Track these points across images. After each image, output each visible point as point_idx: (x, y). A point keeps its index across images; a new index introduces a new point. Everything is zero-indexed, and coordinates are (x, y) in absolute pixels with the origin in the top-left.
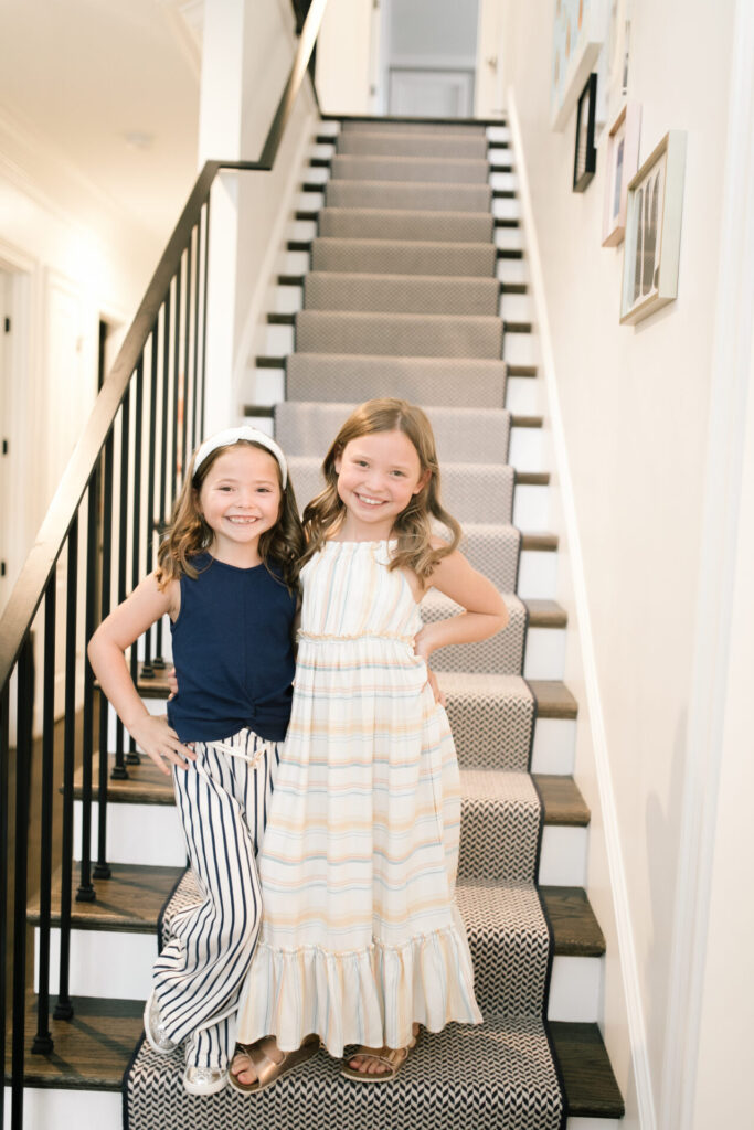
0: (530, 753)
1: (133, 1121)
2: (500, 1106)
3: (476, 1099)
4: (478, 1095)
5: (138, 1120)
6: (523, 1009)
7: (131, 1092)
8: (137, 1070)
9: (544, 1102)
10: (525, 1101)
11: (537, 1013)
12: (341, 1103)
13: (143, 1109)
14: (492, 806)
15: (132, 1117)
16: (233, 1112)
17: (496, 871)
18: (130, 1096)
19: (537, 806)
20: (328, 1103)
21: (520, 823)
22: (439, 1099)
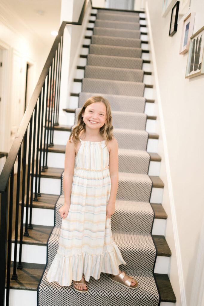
0: (150, 197)
2: (142, 299)
3: (135, 296)
4: (136, 295)
5: (41, 299)
6: (147, 270)
8: (41, 286)
9: (154, 298)
10: (149, 297)
11: (151, 271)
12: (98, 296)
13: (43, 296)
14: (140, 213)
15: (40, 298)
17: (140, 230)
18: (39, 293)
19: (153, 213)
21: (148, 218)
22: (125, 296)
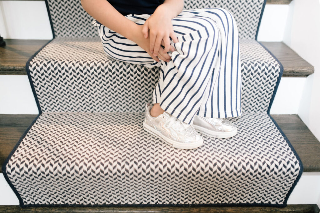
1: (38, 89)
5: (40, 88)
7: (32, 73)
8: (35, 61)
9: (270, 68)
10: (259, 68)
11: (252, 37)
13: (41, 82)
16: (93, 81)
18: (32, 75)
20: (147, 73)
